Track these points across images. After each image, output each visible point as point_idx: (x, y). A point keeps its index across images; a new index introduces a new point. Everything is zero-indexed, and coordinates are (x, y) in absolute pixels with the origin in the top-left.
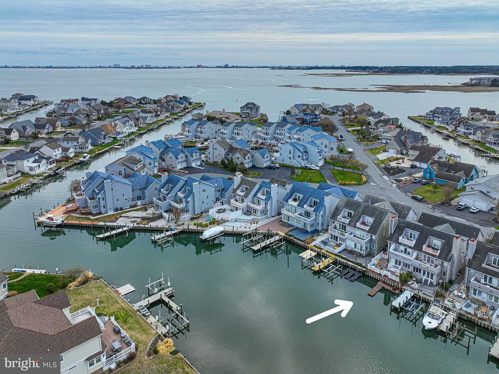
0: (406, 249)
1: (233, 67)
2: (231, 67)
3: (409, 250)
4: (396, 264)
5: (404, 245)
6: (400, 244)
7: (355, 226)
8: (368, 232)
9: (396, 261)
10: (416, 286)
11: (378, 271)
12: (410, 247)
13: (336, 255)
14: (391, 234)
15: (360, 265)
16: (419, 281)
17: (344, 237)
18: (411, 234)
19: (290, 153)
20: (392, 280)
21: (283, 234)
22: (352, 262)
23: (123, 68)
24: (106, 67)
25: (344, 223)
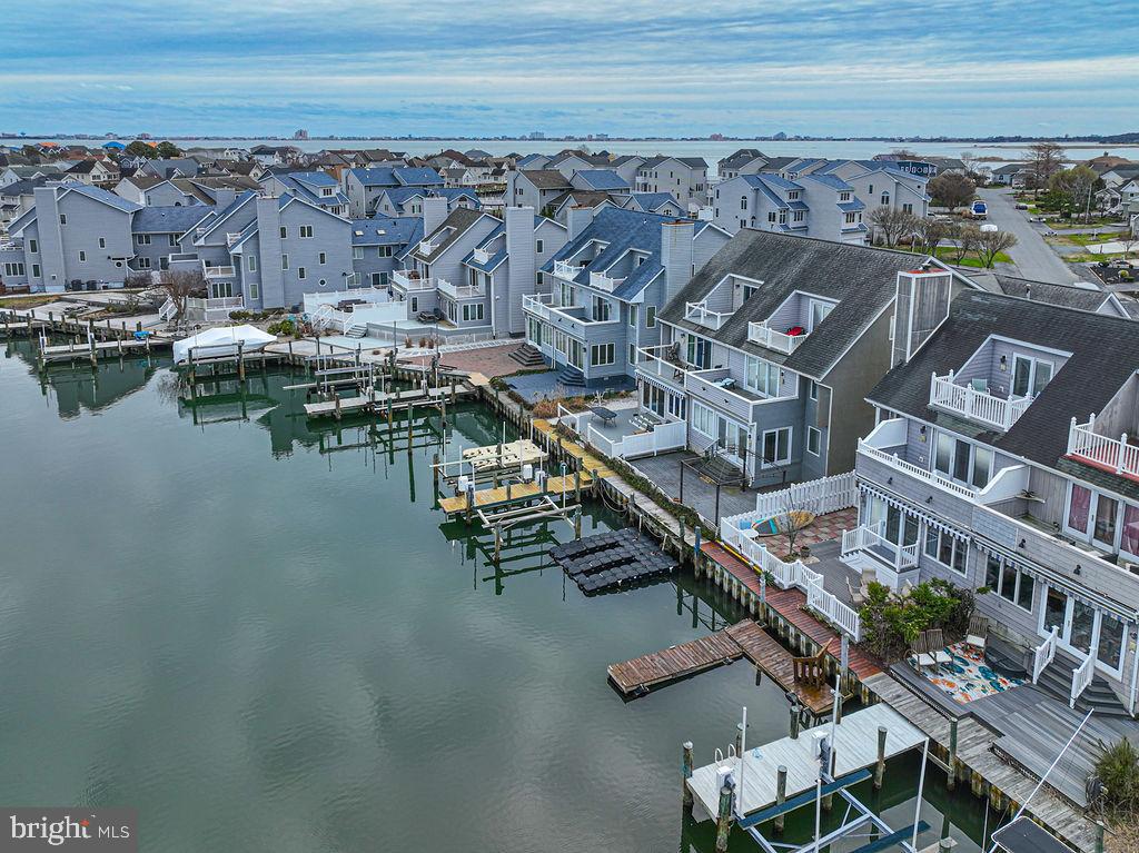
0: (963, 449)
1: (798, 138)
2: (789, 140)
3: (983, 454)
4: (891, 534)
5: (957, 422)
6: (932, 415)
7: (741, 341)
8: (790, 361)
9: (893, 513)
10: (971, 686)
11: (761, 556)
12: (988, 436)
13: (612, 465)
14: (897, 367)
15: (689, 518)
16: (1005, 663)
17: (680, 392)
18: (1023, 366)
19: (744, 206)
20: (823, 622)
21: (479, 379)
22: (662, 502)
23: (549, 139)
24: (515, 139)
25: (703, 330)
